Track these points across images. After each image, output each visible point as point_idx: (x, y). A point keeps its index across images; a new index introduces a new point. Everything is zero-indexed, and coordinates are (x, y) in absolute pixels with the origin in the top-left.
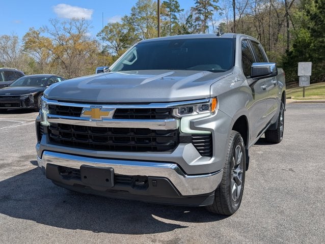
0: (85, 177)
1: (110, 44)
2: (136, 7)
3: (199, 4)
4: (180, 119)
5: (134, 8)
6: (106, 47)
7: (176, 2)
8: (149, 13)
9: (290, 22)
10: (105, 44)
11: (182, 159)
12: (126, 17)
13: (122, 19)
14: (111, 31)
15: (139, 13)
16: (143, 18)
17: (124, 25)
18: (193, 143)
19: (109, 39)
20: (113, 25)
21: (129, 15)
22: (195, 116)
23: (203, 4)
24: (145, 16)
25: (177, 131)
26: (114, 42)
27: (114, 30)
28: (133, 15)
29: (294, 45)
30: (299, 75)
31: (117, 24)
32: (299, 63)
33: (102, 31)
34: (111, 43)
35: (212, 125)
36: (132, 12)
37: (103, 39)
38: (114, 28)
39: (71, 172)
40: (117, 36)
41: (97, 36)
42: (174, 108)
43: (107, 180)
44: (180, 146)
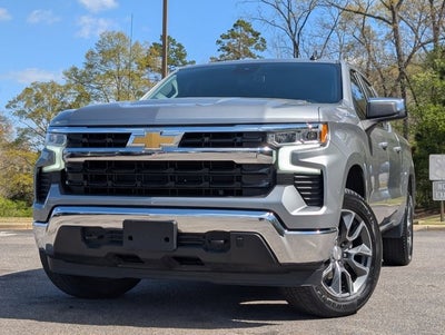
0: (131, 238)
1: (33, 125)
2: (96, 52)
3: (226, 53)
4: (277, 149)
5: (93, 53)
6: (26, 131)
7: (179, 45)
8: (123, 65)
9: (408, 91)
10: (23, 126)
11: (281, 205)
12: (75, 69)
13: (66, 74)
14: (38, 99)
15: (102, 62)
16: (110, 74)
17: (68, 87)
18: (296, 185)
19: (33, 116)
20: (44, 87)
21: (81, 68)
22: (298, 146)
23: (235, 51)
24: (114, 69)
25: (273, 167)
26: (44, 121)
27: (45, 96)
28: (90, 66)
29: (418, 135)
30: (431, 179)
31: (53, 86)
32: (431, 156)
33: (19, 98)
34: (38, 123)
35: (323, 160)
36: (87, 61)
37: (21, 113)
38: (45, 91)
39: (101, 237)
40: (50, 109)
41: (7, 107)
42: (270, 132)
43: (167, 240)
44: (277, 188)
